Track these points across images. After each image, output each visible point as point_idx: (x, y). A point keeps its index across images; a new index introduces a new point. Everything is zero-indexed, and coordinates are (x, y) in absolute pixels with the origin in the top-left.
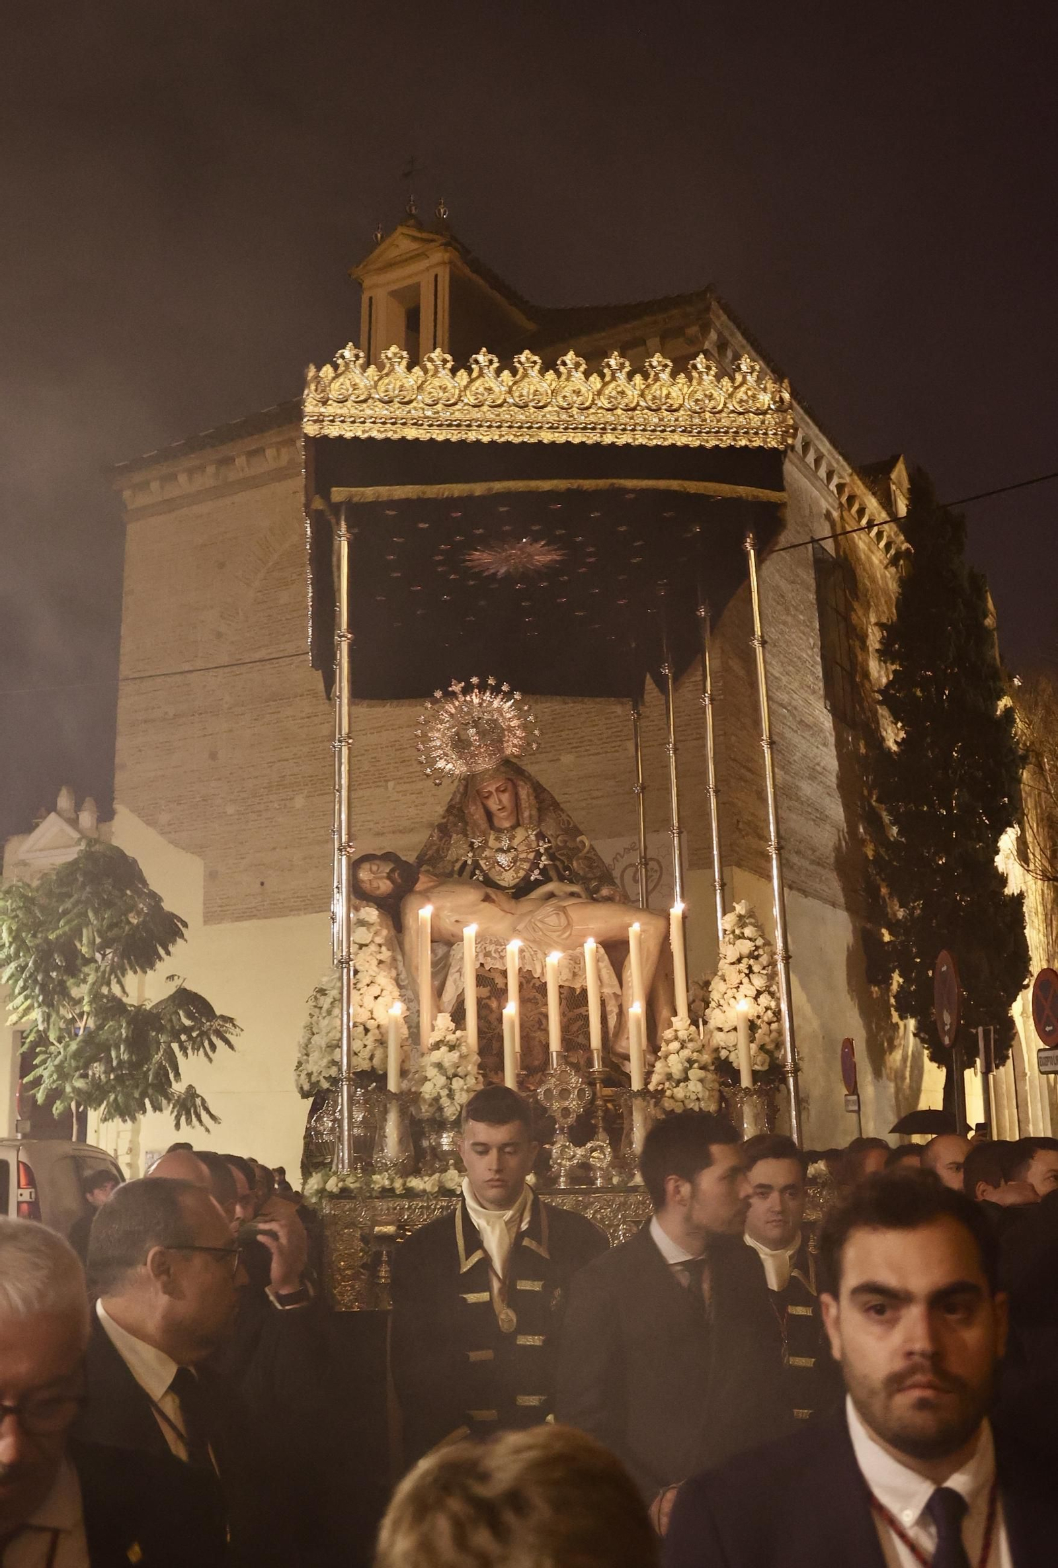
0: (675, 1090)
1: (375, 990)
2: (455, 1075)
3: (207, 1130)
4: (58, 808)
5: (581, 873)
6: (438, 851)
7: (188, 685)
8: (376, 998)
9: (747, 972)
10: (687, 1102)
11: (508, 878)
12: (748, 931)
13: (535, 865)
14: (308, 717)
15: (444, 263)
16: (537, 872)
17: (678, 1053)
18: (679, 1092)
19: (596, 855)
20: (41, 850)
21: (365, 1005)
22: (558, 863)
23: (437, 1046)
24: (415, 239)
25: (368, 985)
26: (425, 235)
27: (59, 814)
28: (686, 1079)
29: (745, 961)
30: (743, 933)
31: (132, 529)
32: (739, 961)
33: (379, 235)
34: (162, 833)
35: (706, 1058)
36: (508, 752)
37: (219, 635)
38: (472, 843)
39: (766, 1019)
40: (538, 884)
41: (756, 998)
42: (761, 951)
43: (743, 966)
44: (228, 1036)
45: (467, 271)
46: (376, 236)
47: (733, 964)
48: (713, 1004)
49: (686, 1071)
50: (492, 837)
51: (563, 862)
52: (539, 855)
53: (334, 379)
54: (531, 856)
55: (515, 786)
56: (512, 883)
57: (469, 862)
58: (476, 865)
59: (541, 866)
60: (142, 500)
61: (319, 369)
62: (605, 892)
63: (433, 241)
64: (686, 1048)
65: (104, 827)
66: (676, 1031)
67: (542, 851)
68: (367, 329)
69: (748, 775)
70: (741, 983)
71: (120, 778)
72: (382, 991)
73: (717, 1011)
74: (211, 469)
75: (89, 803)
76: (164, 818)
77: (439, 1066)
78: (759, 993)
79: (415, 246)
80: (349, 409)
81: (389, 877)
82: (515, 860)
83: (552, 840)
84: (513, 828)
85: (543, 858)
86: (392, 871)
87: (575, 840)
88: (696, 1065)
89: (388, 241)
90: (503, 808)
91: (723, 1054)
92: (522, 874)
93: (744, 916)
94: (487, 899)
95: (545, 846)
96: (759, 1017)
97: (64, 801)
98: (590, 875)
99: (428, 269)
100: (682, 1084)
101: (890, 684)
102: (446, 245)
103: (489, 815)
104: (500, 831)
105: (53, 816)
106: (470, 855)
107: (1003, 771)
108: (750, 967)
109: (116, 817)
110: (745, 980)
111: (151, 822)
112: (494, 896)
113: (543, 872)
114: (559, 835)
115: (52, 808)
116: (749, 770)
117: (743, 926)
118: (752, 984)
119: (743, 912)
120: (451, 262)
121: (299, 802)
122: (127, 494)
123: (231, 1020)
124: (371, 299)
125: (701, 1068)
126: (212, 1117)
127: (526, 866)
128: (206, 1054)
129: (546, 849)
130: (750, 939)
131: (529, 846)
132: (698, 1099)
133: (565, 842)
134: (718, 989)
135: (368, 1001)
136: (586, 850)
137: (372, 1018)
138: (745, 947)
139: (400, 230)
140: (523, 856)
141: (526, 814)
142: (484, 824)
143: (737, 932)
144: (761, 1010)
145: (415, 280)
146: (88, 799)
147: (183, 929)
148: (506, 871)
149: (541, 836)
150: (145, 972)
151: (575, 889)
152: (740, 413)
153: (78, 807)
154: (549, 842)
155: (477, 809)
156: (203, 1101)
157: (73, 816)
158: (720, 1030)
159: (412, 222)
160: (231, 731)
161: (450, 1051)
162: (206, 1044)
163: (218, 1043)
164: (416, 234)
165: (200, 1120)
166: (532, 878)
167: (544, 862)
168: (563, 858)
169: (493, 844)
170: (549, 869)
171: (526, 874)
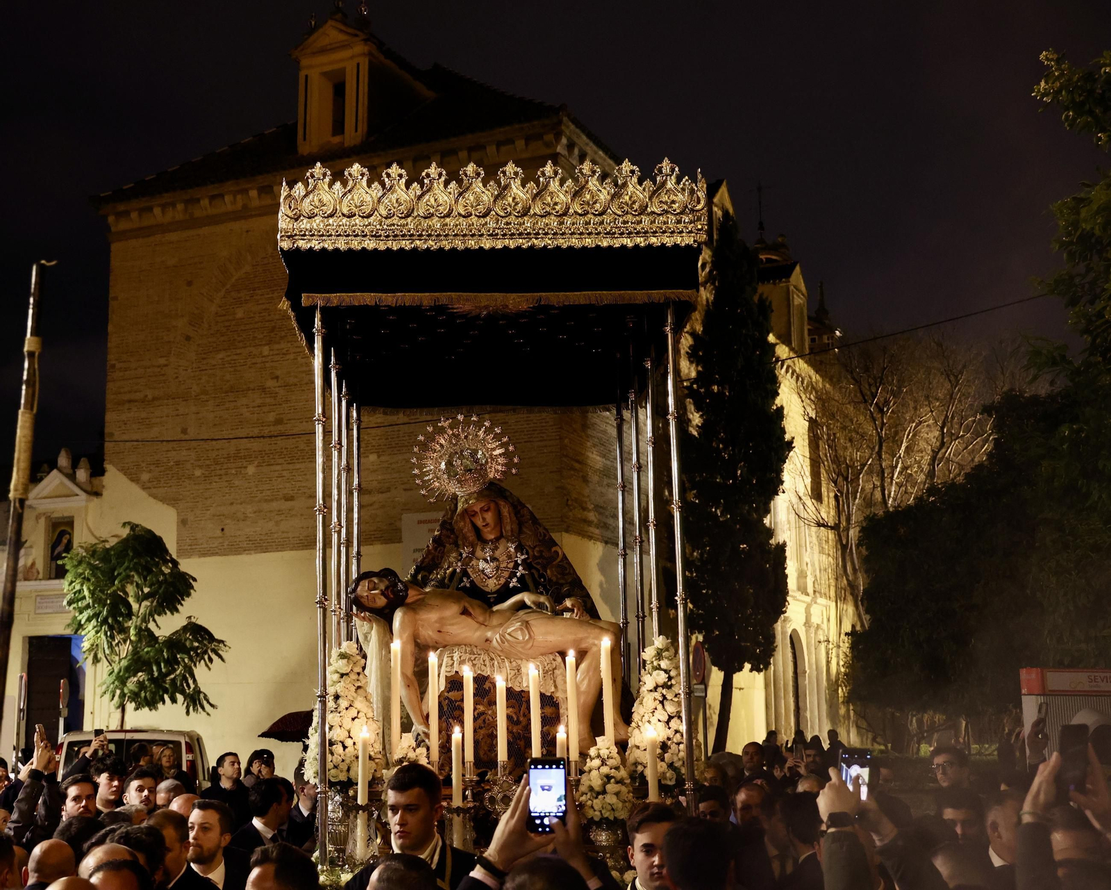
3: (208, 714)
4: (59, 465)
6: (433, 559)
7: (163, 375)
11: (492, 585)
13: (513, 575)
14: (259, 406)
15: (364, 54)
16: (515, 580)
19: (568, 563)
20: (45, 498)
22: (533, 571)
24: (341, 31)
26: (350, 30)
27: (60, 471)
31: (115, 247)
33: (313, 23)
34: (144, 488)
37: (188, 338)
38: (462, 554)
44: (220, 652)
45: (382, 58)
46: (311, 23)
50: (478, 548)
51: (538, 570)
52: (517, 565)
54: (511, 565)
56: (495, 589)
57: (458, 570)
58: (465, 573)
59: (518, 575)
60: (123, 225)
62: (568, 602)
63: (356, 35)
65: (96, 481)
67: (519, 562)
68: (303, 103)
69: (577, 466)
71: (109, 446)
74: (180, 207)
75: (84, 462)
76: (145, 477)
79: (342, 37)
81: (383, 593)
82: (497, 569)
83: (530, 551)
84: (498, 539)
85: (520, 568)
86: (387, 588)
87: (550, 549)
89: (321, 30)
90: (487, 524)
92: (502, 581)
94: (465, 612)
95: (523, 557)
97: (63, 460)
98: (562, 582)
99: (352, 58)
101: (695, 381)
102: (365, 40)
103: (477, 530)
104: (485, 542)
105: (55, 472)
106: (459, 564)
107: (773, 454)
109: (106, 474)
111: (135, 479)
112: (471, 609)
113: (521, 580)
114: (535, 547)
115: (53, 465)
116: (578, 461)
120: (370, 54)
121: (251, 470)
122: (111, 219)
123: (222, 642)
124: (307, 76)
127: (506, 574)
128: (207, 665)
129: (523, 560)
131: (509, 557)
133: (541, 551)
136: (559, 559)
139: (330, 23)
140: (503, 566)
141: (508, 528)
142: (471, 537)
145: (341, 65)
146: (82, 459)
147: (193, 583)
148: (489, 578)
149: (520, 548)
150: (173, 614)
153: (75, 465)
154: (527, 553)
155: (465, 524)
156: (205, 696)
157: (70, 471)
159: (339, 16)
160: (198, 413)
162: (206, 657)
163: (214, 656)
164: (343, 28)
165: (203, 708)
166: (511, 586)
167: (521, 571)
168: (538, 567)
169: (478, 553)
170: (527, 577)
171: (507, 581)
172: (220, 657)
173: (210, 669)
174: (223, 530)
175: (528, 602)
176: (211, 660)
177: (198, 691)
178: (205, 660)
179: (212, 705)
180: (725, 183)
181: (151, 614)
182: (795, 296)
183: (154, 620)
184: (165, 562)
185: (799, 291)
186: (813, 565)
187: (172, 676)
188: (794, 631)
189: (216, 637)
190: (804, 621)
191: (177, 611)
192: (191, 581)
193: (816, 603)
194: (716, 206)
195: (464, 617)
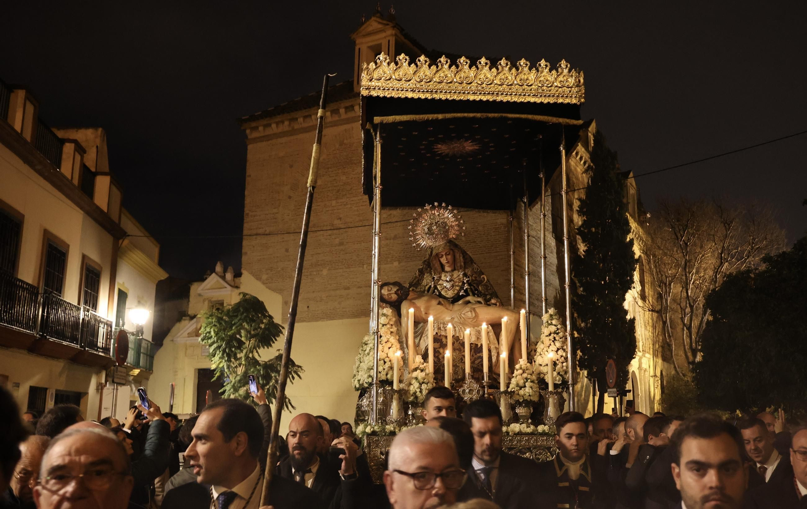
0: (520, 391)
1: (389, 345)
2: (423, 383)
3: (290, 412)
4: (216, 271)
5: (483, 291)
6: (418, 280)
7: (276, 219)
8: (389, 348)
9: (553, 340)
10: (524, 397)
11: (450, 294)
12: (554, 322)
13: (462, 288)
15: (392, 35)
16: (463, 291)
17: (521, 375)
18: (522, 392)
20: (209, 289)
21: (385, 351)
22: (472, 287)
23: (416, 370)
24: (379, 23)
25: (386, 342)
26: (385, 22)
27: (217, 274)
28: (525, 386)
29: (552, 335)
30: (552, 322)
31: (250, 147)
32: (550, 335)
33: (364, 20)
34: (264, 283)
35: (534, 377)
36: (451, 236)
37: (290, 197)
38: (434, 278)
39: (561, 361)
40: (463, 297)
41: (557, 351)
42: (559, 331)
43: (551, 337)
44: (299, 373)
45: (403, 38)
46: (362, 20)
47: (547, 336)
48: (538, 354)
49: (525, 382)
50: (443, 275)
51: (474, 287)
52: (464, 283)
53: (375, 69)
54: (460, 284)
55: (454, 252)
56: (451, 296)
57: (432, 286)
58: (435, 287)
59: (465, 288)
60: (255, 135)
61: (368, 64)
62: (493, 301)
63: (388, 25)
64: (525, 372)
65: (237, 280)
66: (521, 365)
68: (358, 62)
70: (550, 345)
71: (244, 259)
72: (392, 345)
73: (539, 357)
74: (286, 123)
75: (230, 269)
76: (264, 277)
77: (416, 378)
78: (558, 349)
79: (380, 26)
80: (381, 83)
81: (396, 293)
82: (453, 286)
84: (453, 271)
85: (465, 285)
86: (398, 290)
87: (480, 277)
88: (529, 380)
89: (368, 23)
90: (448, 262)
91: (542, 376)
92: (456, 292)
93: (552, 315)
94: (439, 303)
95: (467, 279)
96: (558, 360)
97: (219, 268)
98: (487, 293)
99: (385, 37)
100: (523, 389)
101: (582, 226)
102: (394, 27)
103: (442, 265)
104: (446, 272)
105: (214, 275)
106: (433, 283)
108: (554, 338)
109: (243, 276)
110: (552, 343)
111: (258, 278)
112: (443, 302)
113: (466, 291)
114: (473, 275)
115: (213, 270)
117: (552, 320)
118: (555, 345)
119: (552, 313)
120: (396, 35)
121: (325, 272)
122: (248, 131)
123: (301, 367)
124: (359, 49)
125: (531, 382)
126: (292, 406)
127: (458, 288)
128: (291, 381)
129: (467, 281)
130: (555, 325)
131: (459, 279)
132: (530, 395)
133: (476, 277)
134: (540, 347)
135: (386, 349)
136: (485, 281)
137: (387, 357)
138: (553, 329)
139: (373, 18)
140: (457, 284)
141: (459, 265)
142: (439, 269)
143: (549, 322)
144: (558, 357)
145: (379, 42)
146: (229, 267)
148: (449, 290)
149: (465, 275)
150: (268, 348)
151: (479, 299)
153: (225, 271)
154: (469, 277)
155: (436, 262)
156: (289, 400)
157: (223, 275)
158: (541, 365)
159: (378, 15)
160: (295, 240)
161: (421, 372)
162: (291, 376)
163: (295, 376)
164: (380, 21)
165: (288, 408)
166: (461, 294)
167: (466, 286)
168: (475, 285)
169: (443, 278)
170: (469, 290)
171: (458, 292)
172: (299, 376)
173: (293, 383)
174: (308, 307)
175: (471, 301)
176: (293, 378)
177: (285, 397)
178: (290, 378)
180: (594, 121)
182: (630, 188)
184: (265, 317)
185: (633, 186)
186: (642, 336)
187: (268, 387)
188: (633, 371)
189: (297, 364)
190: (638, 366)
192: (281, 328)
193: (645, 356)
194: (590, 132)
195: (439, 306)
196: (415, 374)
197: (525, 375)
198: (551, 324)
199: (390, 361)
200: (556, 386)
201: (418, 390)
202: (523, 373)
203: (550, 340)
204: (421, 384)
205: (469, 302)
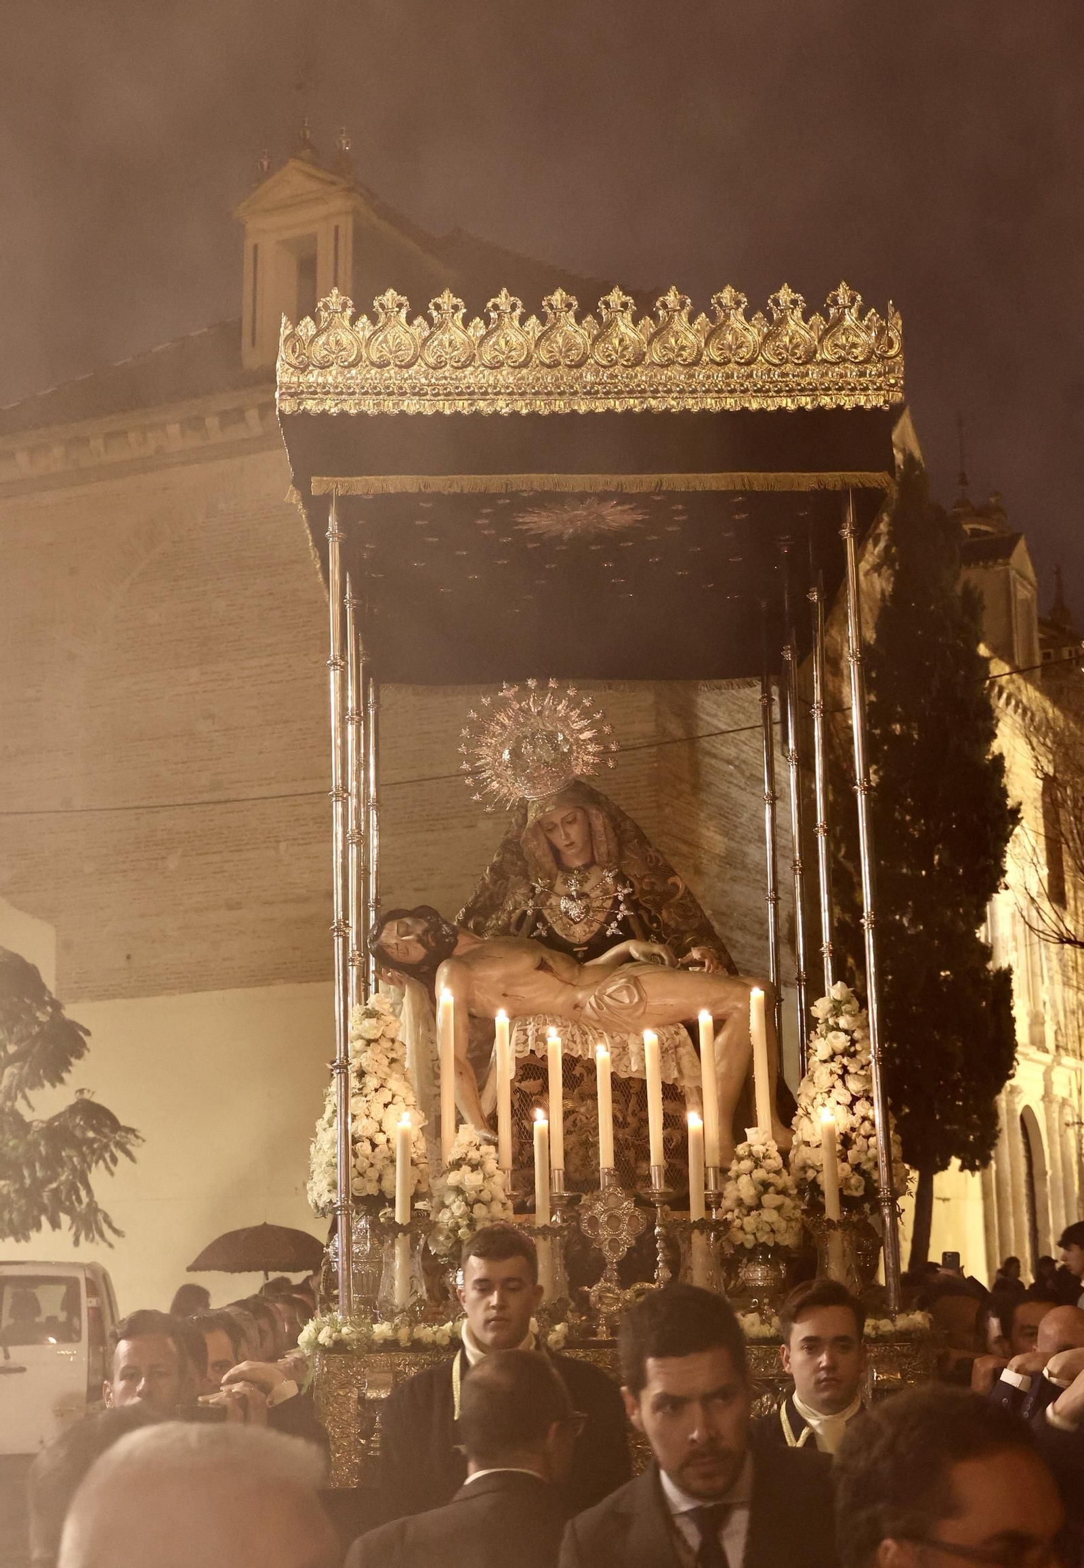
0: (746, 1219)
1: (385, 1096)
2: (478, 1201)
3: (111, 1246)
6: (491, 897)
8: (386, 1106)
9: (840, 1072)
10: (758, 1235)
11: (580, 933)
12: (843, 1022)
13: (611, 917)
16: (614, 925)
17: (751, 1173)
18: (750, 1222)
19: (694, 901)
21: (373, 1115)
22: (642, 912)
23: (457, 1165)
25: (377, 1090)
28: (759, 1206)
29: (838, 1058)
30: (837, 1024)
32: (832, 1058)
35: (786, 1180)
38: (534, 888)
39: (862, 1132)
40: (616, 940)
41: (851, 1106)
42: (858, 1047)
43: (835, 1066)
44: (129, 1147)
47: (825, 1061)
48: (800, 1112)
49: (759, 1197)
50: (559, 881)
51: (648, 911)
52: (617, 903)
53: (317, 335)
54: (608, 903)
55: (587, 815)
56: (585, 939)
57: (529, 912)
58: (539, 916)
59: (619, 917)
61: (296, 324)
64: (761, 1167)
66: (750, 1146)
67: (621, 898)
70: (833, 1087)
72: (393, 1096)
73: (805, 1121)
77: (459, 1190)
78: (855, 1099)
80: (331, 377)
81: (421, 940)
82: (587, 909)
83: (636, 883)
84: (587, 866)
85: (622, 907)
86: (426, 933)
87: (665, 882)
88: (771, 1189)
90: (572, 844)
91: (811, 1174)
92: (596, 927)
93: (840, 1002)
94: (543, 966)
95: (626, 891)
96: (853, 1129)
98: (684, 927)
100: (753, 1213)
103: (556, 853)
104: (568, 871)
106: (531, 903)
108: (844, 1068)
110: (839, 1083)
112: (551, 963)
113: (623, 925)
114: (644, 877)
117: (837, 1015)
118: (847, 1089)
119: (838, 997)
123: (133, 1132)
125: (778, 1193)
127: (601, 917)
128: (108, 1168)
129: (626, 896)
130: (846, 1032)
131: (606, 892)
132: (773, 1231)
133: (652, 884)
134: (805, 1093)
135: (377, 1110)
136: (679, 896)
137: (381, 1131)
138: (841, 1041)
140: (596, 904)
141: (603, 849)
142: (548, 863)
143: (831, 1022)
144: (855, 1121)
147: (87, 1038)
148: (576, 923)
149: (621, 879)
152: (833, 364)
154: (632, 886)
155: (539, 845)
156: (105, 1214)
158: (807, 1144)
161: (472, 1171)
162: (107, 1156)
163: (119, 1155)
165: (102, 1235)
166: (609, 933)
167: (623, 911)
168: (648, 906)
169: (559, 887)
170: (631, 920)
171: (602, 926)
172: (129, 1154)
173: (112, 1174)
175: (635, 954)
176: (114, 1160)
177: (93, 1208)
178: (105, 1160)
179: (117, 1232)
181: (20, 1087)
183: (25, 1097)
187: (54, 1185)
189: (124, 1123)
191: (61, 1080)
192: (83, 1034)
195: (541, 973)
196: (453, 1178)
197: (760, 1174)
198: (837, 1028)
199: (388, 1141)
200: (846, 1201)
201: (464, 1222)
202: (756, 1167)
203: (832, 1073)
204: (470, 1205)
205: (627, 958)
